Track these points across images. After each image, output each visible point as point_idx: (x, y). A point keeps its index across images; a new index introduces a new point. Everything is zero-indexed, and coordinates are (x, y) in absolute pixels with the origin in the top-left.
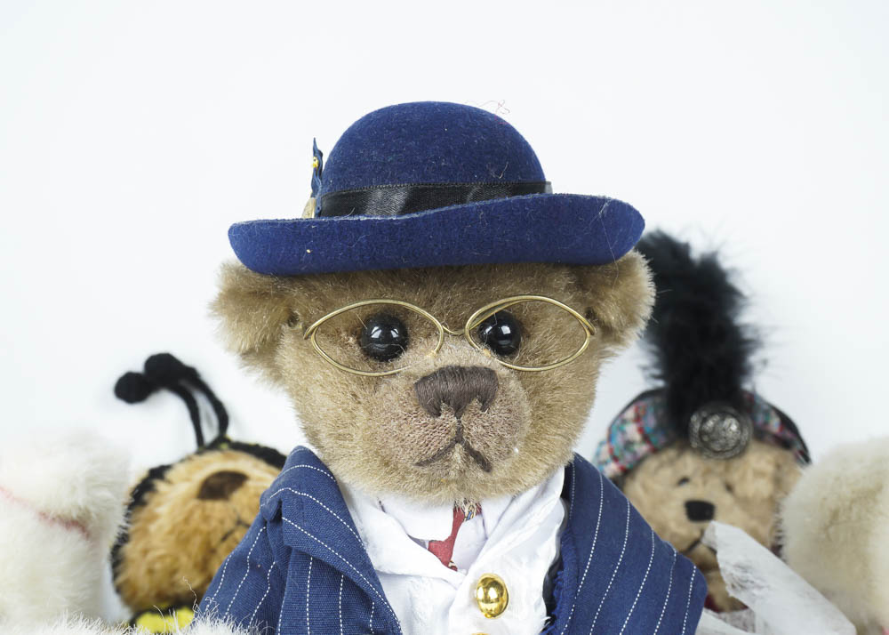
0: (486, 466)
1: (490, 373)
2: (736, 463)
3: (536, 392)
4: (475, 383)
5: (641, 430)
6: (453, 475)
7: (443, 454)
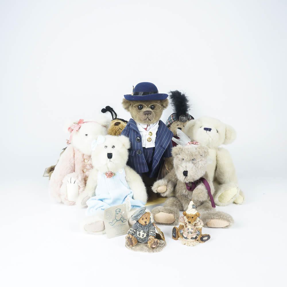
0: (150, 121)
1: (151, 111)
2: (185, 123)
3: (156, 113)
4: (149, 112)
5: (173, 118)
6: (147, 121)
7: (146, 119)
